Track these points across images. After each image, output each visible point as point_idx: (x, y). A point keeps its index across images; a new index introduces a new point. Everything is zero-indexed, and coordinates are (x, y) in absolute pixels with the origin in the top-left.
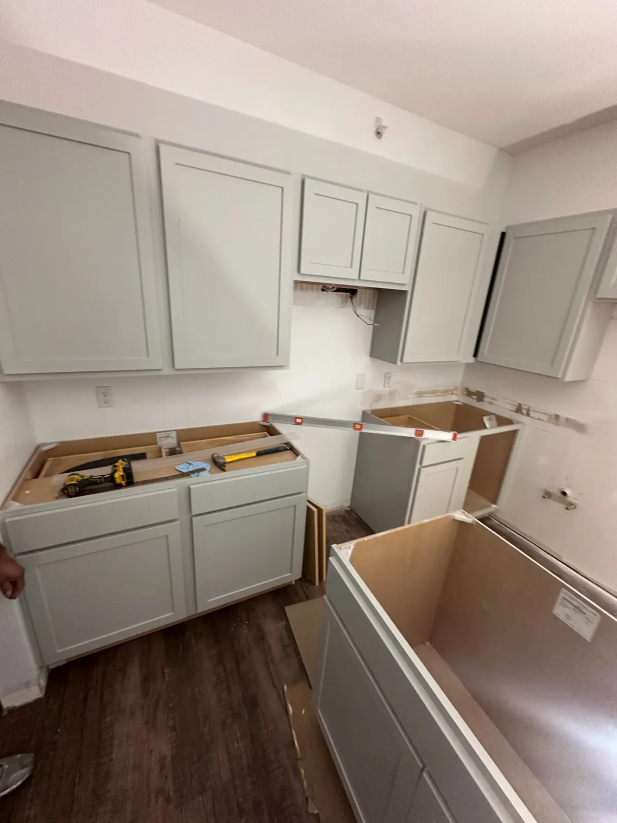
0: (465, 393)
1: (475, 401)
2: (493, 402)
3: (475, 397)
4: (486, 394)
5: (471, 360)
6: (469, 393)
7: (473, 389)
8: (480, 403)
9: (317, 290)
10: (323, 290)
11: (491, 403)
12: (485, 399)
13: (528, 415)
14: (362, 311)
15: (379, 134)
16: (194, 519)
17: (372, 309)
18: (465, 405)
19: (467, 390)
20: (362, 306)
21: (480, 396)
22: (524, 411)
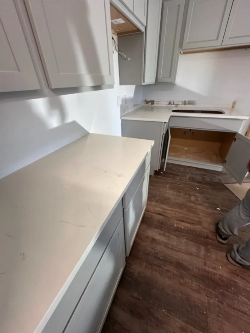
0: (145, 103)
2: (159, 103)
3: (150, 103)
4: (155, 101)
7: (148, 100)
8: (153, 105)
11: (157, 104)
12: (155, 103)
13: (174, 104)
19: (146, 101)
21: (152, 102)
22: (172, 103)
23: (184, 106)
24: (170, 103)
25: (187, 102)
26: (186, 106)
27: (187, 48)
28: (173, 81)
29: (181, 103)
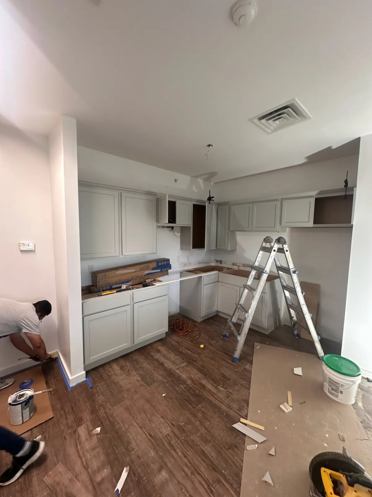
0: (216, 261)
1: (219, 264)
2: (226, 263)
3: (219, 262)
4: (223, 261)
5: (216, 248)
6: (217, 261)
7: (218, 260)
8: (221, 264)
9: (161, 228)
10: (163, 228)
11: (225, 263)
12: (223, 262)
13: (236, 265)
14: (176, 234)
15: (175, 181)
16: (134, 304)
17: (179, 233)
18: (216, 266)
19: (216, 260)
20: (176, 232)
21: (221, 262)
23: (244, 267)
24: (233, 264)
25: (246, 265)
26: (246, 268)
27: (240, 230)
28: (227, 248)
29: (241, 265)
